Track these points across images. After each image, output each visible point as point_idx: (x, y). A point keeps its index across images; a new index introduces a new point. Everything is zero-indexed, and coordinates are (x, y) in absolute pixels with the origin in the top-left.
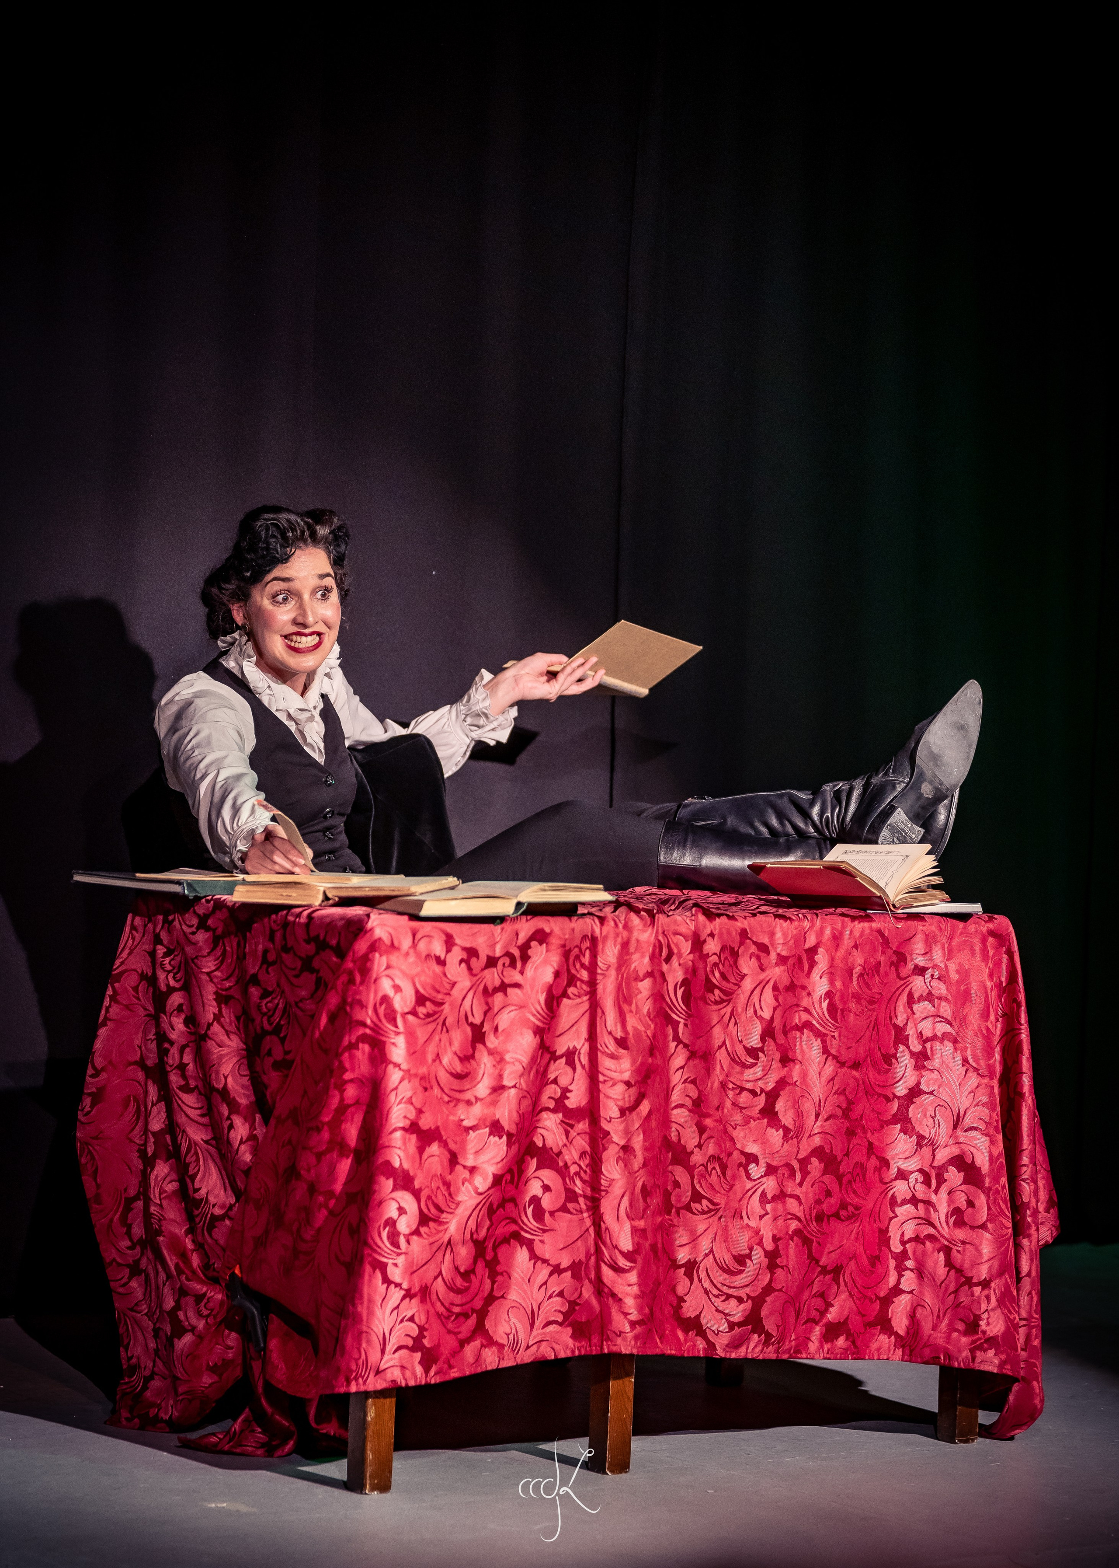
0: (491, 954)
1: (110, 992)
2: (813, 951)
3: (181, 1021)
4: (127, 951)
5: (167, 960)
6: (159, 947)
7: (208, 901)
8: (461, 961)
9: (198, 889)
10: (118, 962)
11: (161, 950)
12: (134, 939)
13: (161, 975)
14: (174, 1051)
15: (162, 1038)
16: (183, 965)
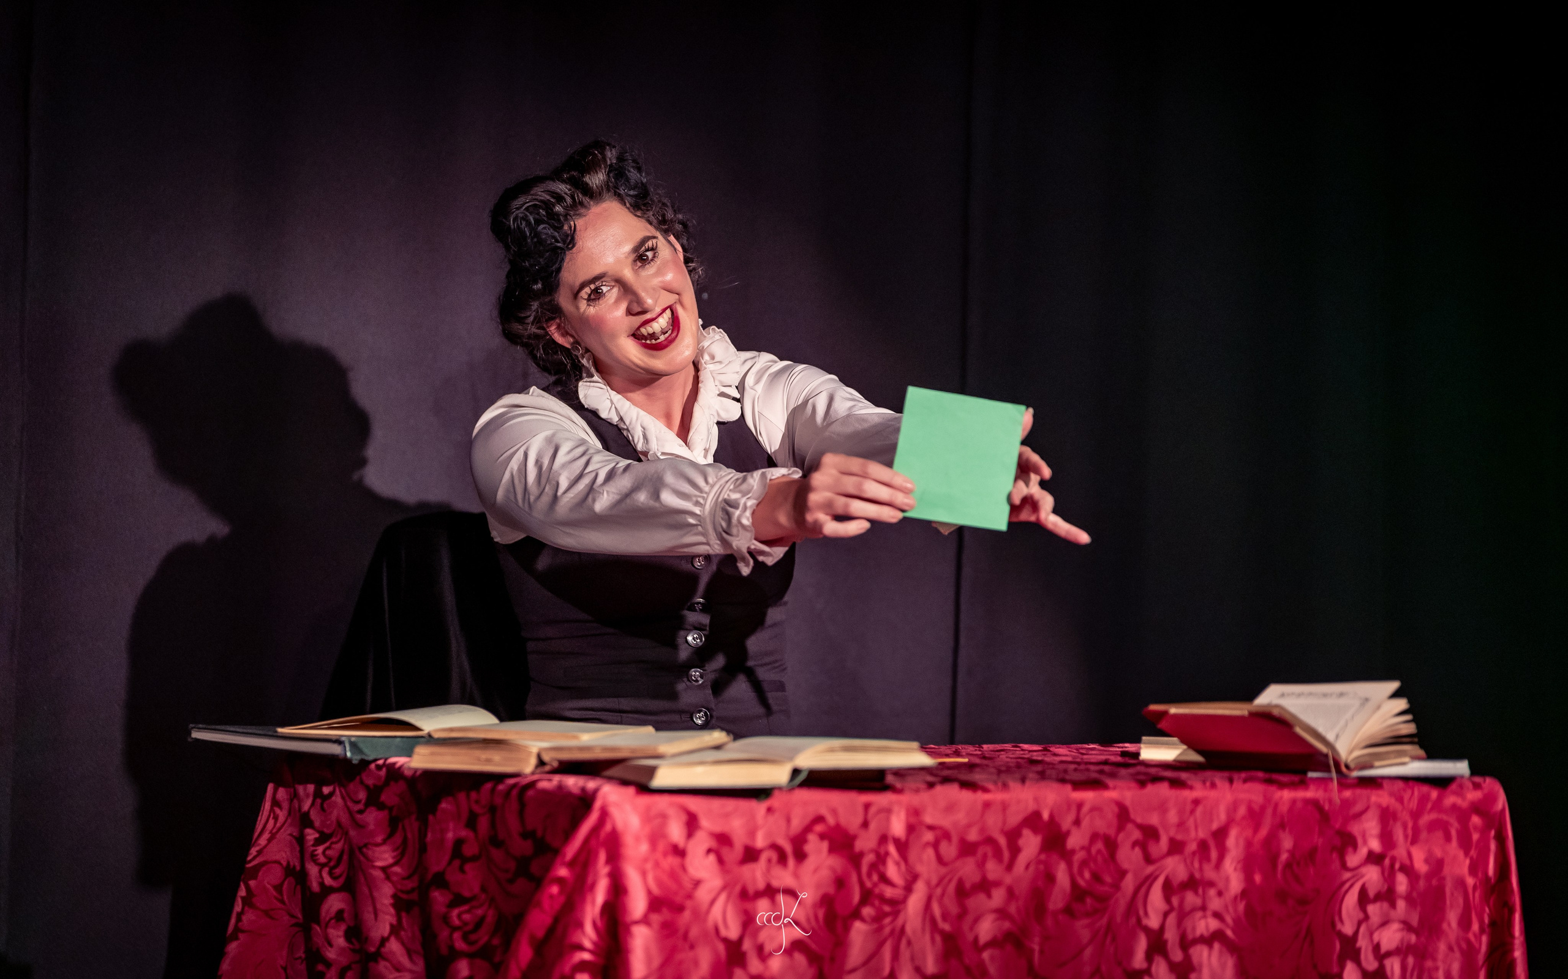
1: (242, 892)
2: (1220, 835)
3: (341, 933)
4: (266, 836)
5: (320, 849)
6: (308, 831)
7: (379, 767)
9: (366, 750)
10: (254, 851)
11: (311, 835)
13: (313, 870)
14: (332, 975)
15: (314, 957)
16: (345, 857)
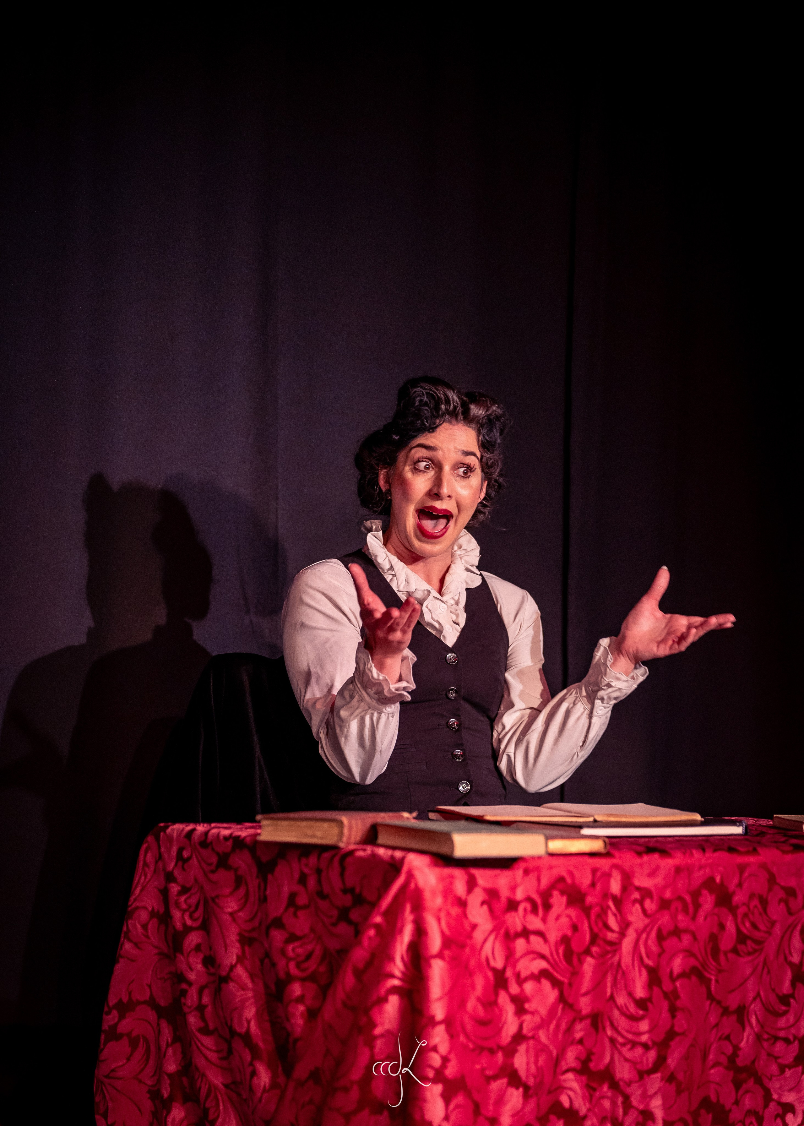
0: (512, 896)
1: (125, 929)
3: (199, 961)
5: (183, 899)
6: (173, 885)
8: (483, 903)
10: (132, 898)
11: (175, 888)
12: (146, 876)
13: (177, 915)
14: (193, 992)
15: (179, 977)
16: (201, 904)
